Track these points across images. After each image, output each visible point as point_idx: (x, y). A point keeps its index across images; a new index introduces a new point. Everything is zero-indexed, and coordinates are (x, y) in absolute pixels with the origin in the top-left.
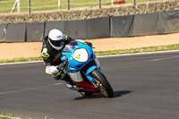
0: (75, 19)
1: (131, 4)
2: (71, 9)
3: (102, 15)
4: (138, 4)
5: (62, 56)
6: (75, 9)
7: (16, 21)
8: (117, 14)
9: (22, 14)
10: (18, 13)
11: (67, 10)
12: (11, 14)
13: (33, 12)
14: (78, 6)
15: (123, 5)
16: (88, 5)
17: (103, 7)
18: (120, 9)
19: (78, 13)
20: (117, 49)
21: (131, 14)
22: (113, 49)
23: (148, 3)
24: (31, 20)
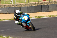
0: (30, 6)
1: (48, 1)
2: (29, 3)
3: (39, 5)
4: (50, 1)
5: (20, 18)
6: (30, 3)
7: (12, 7)
8: (44, 4)
9: (14, 4)
10: (12, 4)
11: (28, 3)
12: (10, 4)
13: (17, 4)
14: (31, 2)
15: (45, 2)
16: (34, 2)
17: (39, 2)
18: (45, 3)
19: (31, 4)
20: (44, 16)
21: (48, 4)
22: (42, 16)
23: (53, 1)
24: (16, 6)
